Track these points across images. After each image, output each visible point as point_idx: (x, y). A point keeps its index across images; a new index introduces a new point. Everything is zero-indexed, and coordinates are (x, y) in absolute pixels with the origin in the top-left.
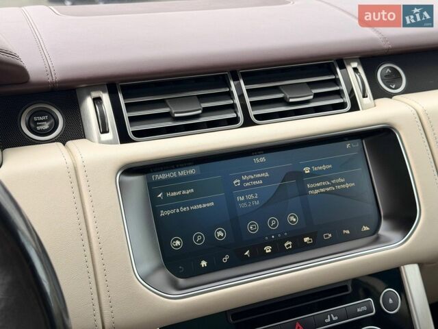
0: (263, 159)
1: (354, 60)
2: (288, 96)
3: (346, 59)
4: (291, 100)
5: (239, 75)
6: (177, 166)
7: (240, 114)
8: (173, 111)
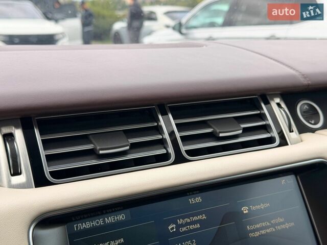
0: (198, 199)
1: (276, 96)
2: (218, 131)
3: (269, 95)
4: (221, 135)
5: (167, 109)
6: (104, 212)
7: (171, 150)
8: (98, 148)
